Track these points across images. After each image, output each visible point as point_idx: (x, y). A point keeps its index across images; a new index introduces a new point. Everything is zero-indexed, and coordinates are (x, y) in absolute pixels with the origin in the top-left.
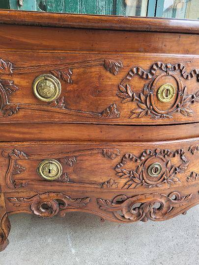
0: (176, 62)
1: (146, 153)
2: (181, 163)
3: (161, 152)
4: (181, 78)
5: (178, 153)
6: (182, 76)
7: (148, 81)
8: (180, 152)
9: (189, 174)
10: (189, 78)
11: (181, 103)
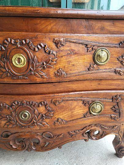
0: (23, 38)
1: (15, 104)
2: (47, 111)
3: (27, 103)
4: (30, 50)
5: (42, 104)
6: (30, 48)
7: (3, 52)
8: (43, 104)
9: (56, 120)
10: (37, 50)
11: (33, 68)
